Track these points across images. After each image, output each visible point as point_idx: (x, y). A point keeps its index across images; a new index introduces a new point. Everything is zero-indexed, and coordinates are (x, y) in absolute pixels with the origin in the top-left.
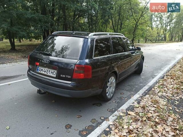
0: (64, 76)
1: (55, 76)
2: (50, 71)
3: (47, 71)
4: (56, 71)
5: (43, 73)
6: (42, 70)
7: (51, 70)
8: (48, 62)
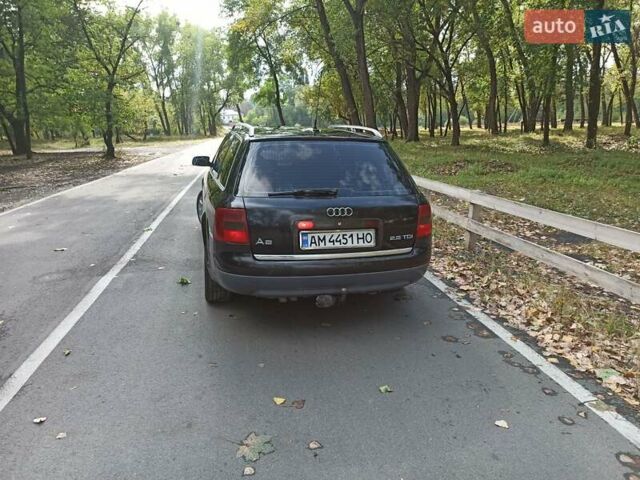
0: (399, 238)
1: (372, 244)
2: (352, 236)
3: (341, 237)
4: (372, 232)
5: (329, 245)
6: (324, 238)
7: (355, 233)
8: (349, 213)
